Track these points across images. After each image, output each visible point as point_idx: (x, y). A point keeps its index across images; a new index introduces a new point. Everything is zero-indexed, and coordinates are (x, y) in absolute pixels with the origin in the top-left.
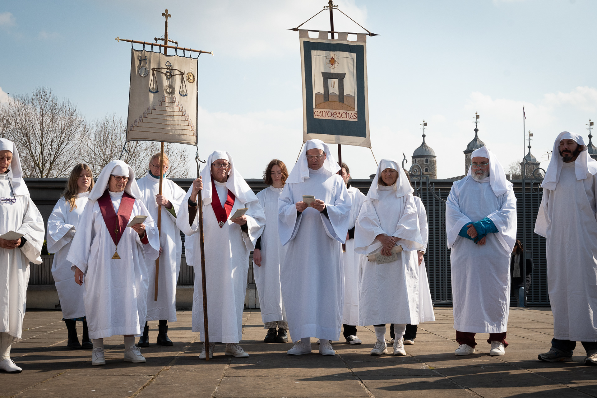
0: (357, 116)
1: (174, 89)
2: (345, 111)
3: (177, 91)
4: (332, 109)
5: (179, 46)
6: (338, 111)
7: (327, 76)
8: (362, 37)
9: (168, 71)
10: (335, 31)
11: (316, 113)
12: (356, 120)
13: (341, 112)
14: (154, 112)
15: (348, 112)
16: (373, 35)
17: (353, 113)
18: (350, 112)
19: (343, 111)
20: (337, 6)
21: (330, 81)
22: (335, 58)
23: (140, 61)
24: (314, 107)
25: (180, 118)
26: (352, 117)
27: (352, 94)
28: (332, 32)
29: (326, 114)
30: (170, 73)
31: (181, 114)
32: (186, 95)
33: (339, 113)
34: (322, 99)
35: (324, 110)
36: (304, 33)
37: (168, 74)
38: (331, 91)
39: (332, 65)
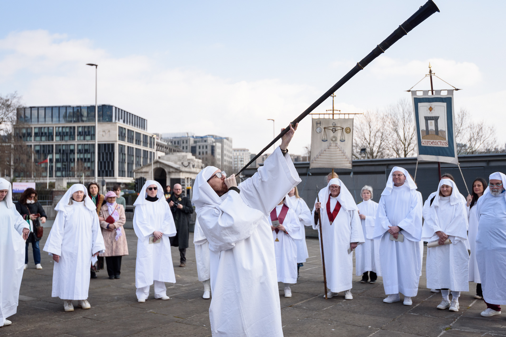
0: (448, 143)
1: (337, 138)
2: (440, 141)
3: (339, 139)
4: (432, 139)
5: (341, 112)
6: (435, 141)
7: (427, 119)
8: (450, 92)
9: (334, 128)
10: (434, 89)
11: (422, 142)
12: (448, 146)
13: (437, 141)
14: (324, 152)
15: (441, 141)
16: (457, 90)
17: (445, 141)
18: (443, 141)
19: (438, 141)
20: (434, 74)
21: (429, 121)
22: (432, 107)
23: (317, 124)
24: (421, 138)
25: (341, 154)
26: (444, 144)
27: (444, 130)
28: (432, 91)
29: (428, 142)
30: (335, 129)
31: (341, 152)
32: (345, 141)
33: (436, 142)
34: (425, 134)
35: (427, 140)
36: (414, 93)
37: (334, 130)
38: (430, 128)
39: (431, 111)
